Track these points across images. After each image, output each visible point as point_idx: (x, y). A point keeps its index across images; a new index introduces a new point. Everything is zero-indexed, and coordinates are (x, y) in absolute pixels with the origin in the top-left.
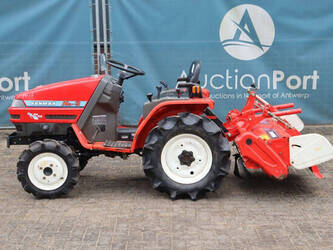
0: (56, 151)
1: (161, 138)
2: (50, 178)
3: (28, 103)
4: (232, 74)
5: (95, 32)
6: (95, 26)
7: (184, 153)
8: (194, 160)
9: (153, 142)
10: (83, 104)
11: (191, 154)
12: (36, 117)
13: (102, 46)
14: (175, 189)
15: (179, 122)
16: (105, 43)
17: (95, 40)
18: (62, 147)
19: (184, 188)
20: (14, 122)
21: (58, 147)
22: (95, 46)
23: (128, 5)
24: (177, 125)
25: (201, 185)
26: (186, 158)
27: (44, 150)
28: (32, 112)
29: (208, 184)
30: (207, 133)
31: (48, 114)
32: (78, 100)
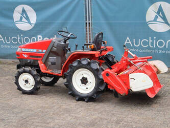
0: (30, 72)
1: (72, 70)
2: (27, 85)
3: (23, 50)
4: (152, 39)
5: (86, 16)
6: (86, 14)
7: (83, 78)
8: (88, 82)
9: (68, 72)
10: (44, 51)
11: (86, 79)
12: (26, 56)
13: (89, 23)
14: (78, 95)
15: (79, 62)
16: (90, 22)
17: (86, 20)
18: (32, 71)
19: (82, 95)
20: (19, 59)
21: (30, 71)
22: (86, 23)
23: (100, 3)
24: (78, 63)
25: (90, 95)
26: (84, 81)
27: (24, 72)
28: (25, 54)
29: (93, 95)
30: (92, 69)
31: (31, 55)
32: (43, 49)
